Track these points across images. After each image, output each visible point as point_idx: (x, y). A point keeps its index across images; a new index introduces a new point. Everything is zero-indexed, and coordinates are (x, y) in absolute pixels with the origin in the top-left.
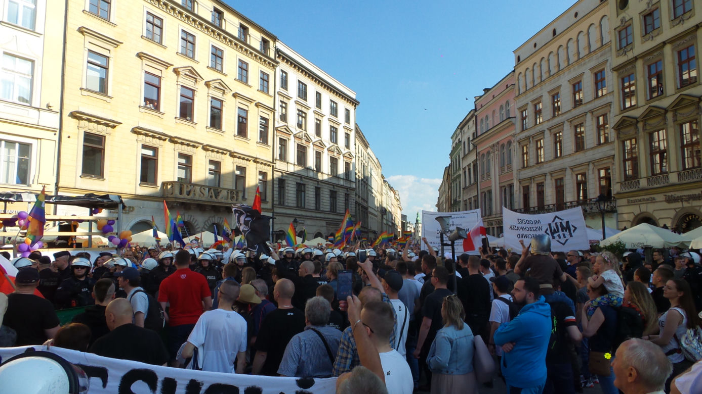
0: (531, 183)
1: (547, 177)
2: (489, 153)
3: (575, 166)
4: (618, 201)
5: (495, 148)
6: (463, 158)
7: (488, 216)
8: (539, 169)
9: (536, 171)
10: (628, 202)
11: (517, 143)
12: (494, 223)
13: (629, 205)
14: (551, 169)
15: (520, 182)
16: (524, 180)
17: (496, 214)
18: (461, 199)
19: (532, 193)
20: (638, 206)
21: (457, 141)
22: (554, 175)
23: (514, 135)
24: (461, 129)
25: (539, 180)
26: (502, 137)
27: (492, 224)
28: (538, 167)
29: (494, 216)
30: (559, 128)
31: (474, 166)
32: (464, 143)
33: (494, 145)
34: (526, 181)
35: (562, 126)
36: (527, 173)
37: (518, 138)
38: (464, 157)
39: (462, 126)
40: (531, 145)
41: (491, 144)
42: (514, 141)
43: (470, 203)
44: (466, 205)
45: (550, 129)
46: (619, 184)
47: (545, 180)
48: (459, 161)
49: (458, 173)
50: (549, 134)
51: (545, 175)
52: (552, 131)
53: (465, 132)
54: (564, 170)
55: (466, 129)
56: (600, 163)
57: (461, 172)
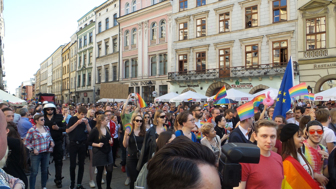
0: (190, 52)
1: (210, 47)
2: (134, 30)
3: (246, 39)
4: (300, 66)
5: (144, 25)
6: (96, 35)
7: (131, 78)
8: (200, 41)
9: (196, 43)
10: (315, 66)
11: (174, 21)
12: (139, 83)
13: (315, 69)
14: (217, 41)
15: (176, 51)
16: (181, 49)
17: (142, 77)
18: (93, 65)
19: (191, 60)
20: (326, 69)
21: (88, 22)
22: (218, 46)
23: (171, 15)
24: (96, 13)
25: (201, 50)
26: (156, 16)
27: (137, 85)
28: (200, 39)
29: (141, 78)
30: (228, 9)
31: (114, 39)
32: (100, 23)
33: (142, 23)
34: (185, 51)
35: (232, 7)
36: (186, 44)
37: (176, 16)
38: (98, 34)
39: (97, 10)
40: (192, 22)
41: (140, 22)
42: (170, 20)
43: (107, 69)
44: (99, 70)
45: (216, 10)
46: (303, 53)
47: (208, 50)
48: (90, 38)
49: (88, 47)
50: (215, 14)
51: (209, 45)
52: (218, 11)
53: (101, 14)
54: (232, 42)
55: (103, 12)
56: (276, 37)
57: (94, 45)
